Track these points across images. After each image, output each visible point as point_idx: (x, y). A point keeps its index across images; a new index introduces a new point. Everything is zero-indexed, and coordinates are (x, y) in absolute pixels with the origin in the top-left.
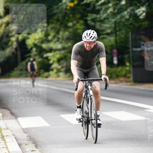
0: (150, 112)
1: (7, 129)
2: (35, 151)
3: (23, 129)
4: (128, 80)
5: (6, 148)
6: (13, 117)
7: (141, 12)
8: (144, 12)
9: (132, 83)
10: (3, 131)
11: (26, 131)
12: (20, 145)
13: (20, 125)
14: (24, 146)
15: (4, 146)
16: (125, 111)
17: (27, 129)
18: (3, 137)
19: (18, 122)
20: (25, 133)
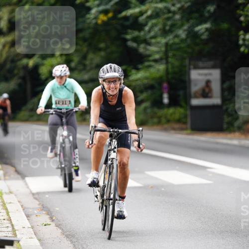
0: (213, 173)
1: (11, 193)
2: (50, 225)
3: (33, 194)
4: (184, 126)
5: (8, 220)
6: (19, 176)
7: (203, 30)
8: (207, 29)
9: (189, 131)
10: (4, 196)
11: (36, 196)
12: (28, 216)
13: (28, 187)
14: (33, 218)
15: (6, 217)
16: (177, 170)
17: (38, 193)
18: (4, 205)
19: (26, 184)
20: (36, 199)
